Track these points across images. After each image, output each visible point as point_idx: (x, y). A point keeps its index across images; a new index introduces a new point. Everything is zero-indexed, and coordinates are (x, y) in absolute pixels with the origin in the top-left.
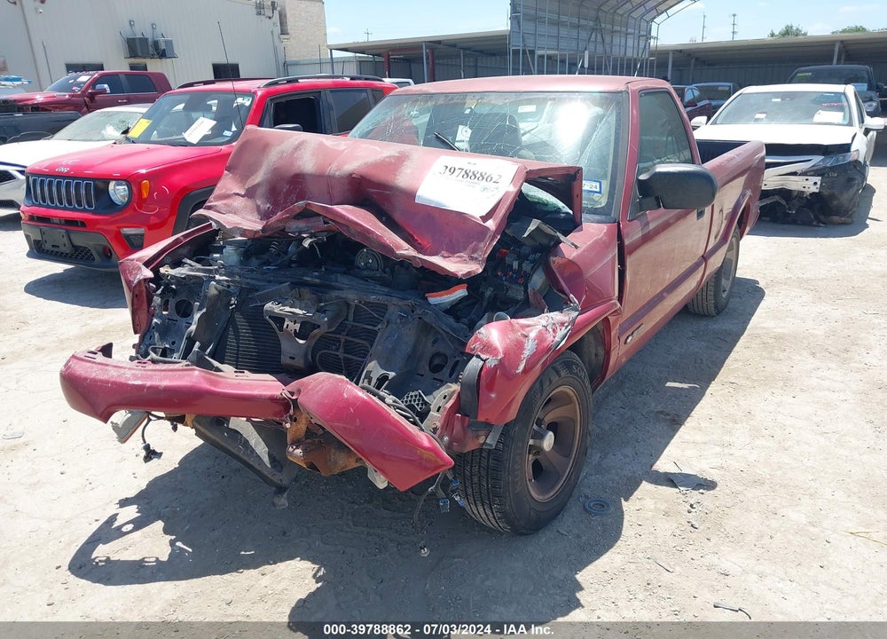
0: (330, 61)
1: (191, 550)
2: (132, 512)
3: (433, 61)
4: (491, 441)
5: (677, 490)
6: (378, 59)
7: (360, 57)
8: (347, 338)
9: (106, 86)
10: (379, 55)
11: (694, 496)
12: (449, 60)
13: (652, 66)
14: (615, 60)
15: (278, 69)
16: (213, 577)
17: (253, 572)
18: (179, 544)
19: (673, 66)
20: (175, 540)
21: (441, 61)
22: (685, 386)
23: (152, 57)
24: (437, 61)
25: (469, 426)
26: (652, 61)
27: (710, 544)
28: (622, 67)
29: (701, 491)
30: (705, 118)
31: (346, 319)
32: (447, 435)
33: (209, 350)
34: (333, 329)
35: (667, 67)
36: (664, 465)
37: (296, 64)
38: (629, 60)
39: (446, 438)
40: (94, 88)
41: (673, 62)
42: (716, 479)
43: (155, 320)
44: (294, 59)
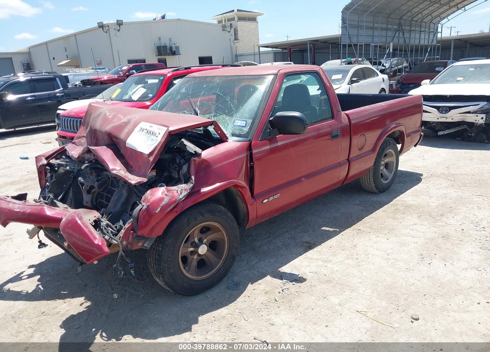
0: (258, 53)
1: (42, 289)
2: (32, 271)
3: (314, 51)
4: (147, 245)
5: (282, 281)
6: (284, 51)
7: (275, 50)
8: (107, 194)
9: (134, 71)
10: (286, 49)
11: (290, 285)
12: (325, 50)
13: (438, 49)
14: (412, 47)
15: (232, 59)
16: (44, 301)
17: (61, 301)
18: (40, 286)
19: (454, 48)
20: (40, 284)
21: (318, 51)
22: (331, 229)
23: (169, 55)
24: (316, 51)
25: (136, 237)
26: (438, 47)
27: (278, 309)
28: (421, 50)
29: (294, 283)
30: (429, 80)
31: (108, 185)
32: (126, 241)
33: (60, 198)
34: (102, 190)
35: (451, 49)
36: (286, 269)
37: (242, 55)
38: (422, 46)
39: (124, 242)
40: (129, 72)
41: (454, 46)
42: (308, 278)
43: (47, 184)
44: (241, 53)
